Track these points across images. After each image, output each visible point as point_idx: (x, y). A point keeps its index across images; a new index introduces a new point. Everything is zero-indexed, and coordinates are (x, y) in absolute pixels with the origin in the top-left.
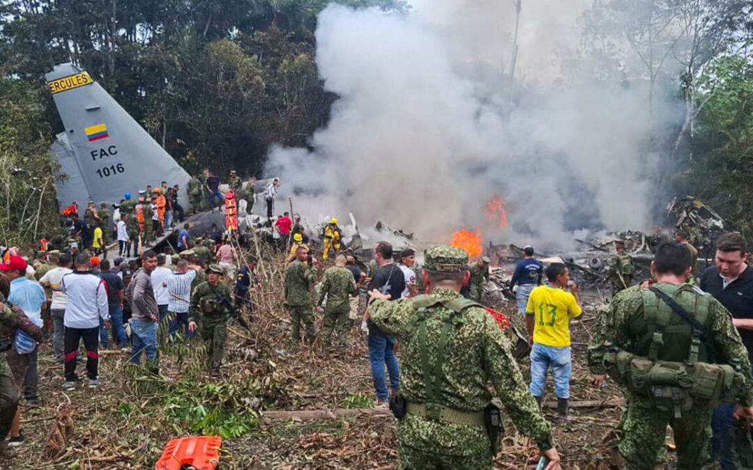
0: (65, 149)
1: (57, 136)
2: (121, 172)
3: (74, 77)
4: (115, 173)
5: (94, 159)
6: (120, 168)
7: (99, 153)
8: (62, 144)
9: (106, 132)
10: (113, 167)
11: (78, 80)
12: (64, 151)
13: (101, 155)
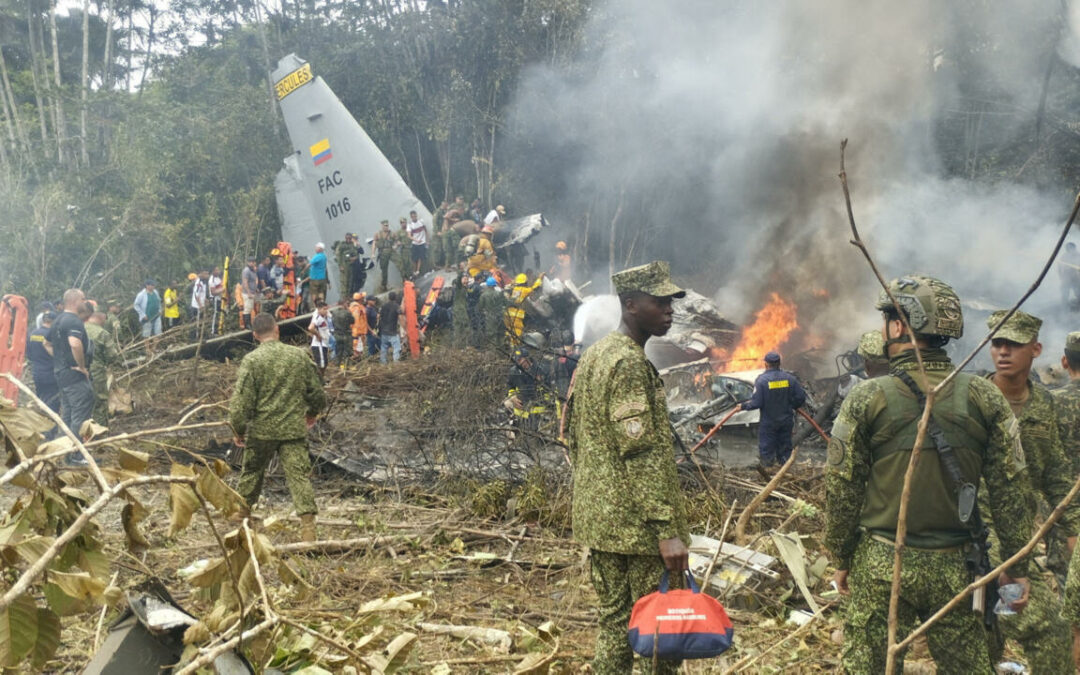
0: (294, 179)
1: (286, 161)
2: (348, 210)
3: (295, 74)
4: (342, 212)
5: (322, 192)
6: (346, 205)
7: (324, 182)
8: (291, 171)
9: (329, 150)
10: (339, 204)
11: (300, 77)
12: (293, 181)
13: (328, 186)
